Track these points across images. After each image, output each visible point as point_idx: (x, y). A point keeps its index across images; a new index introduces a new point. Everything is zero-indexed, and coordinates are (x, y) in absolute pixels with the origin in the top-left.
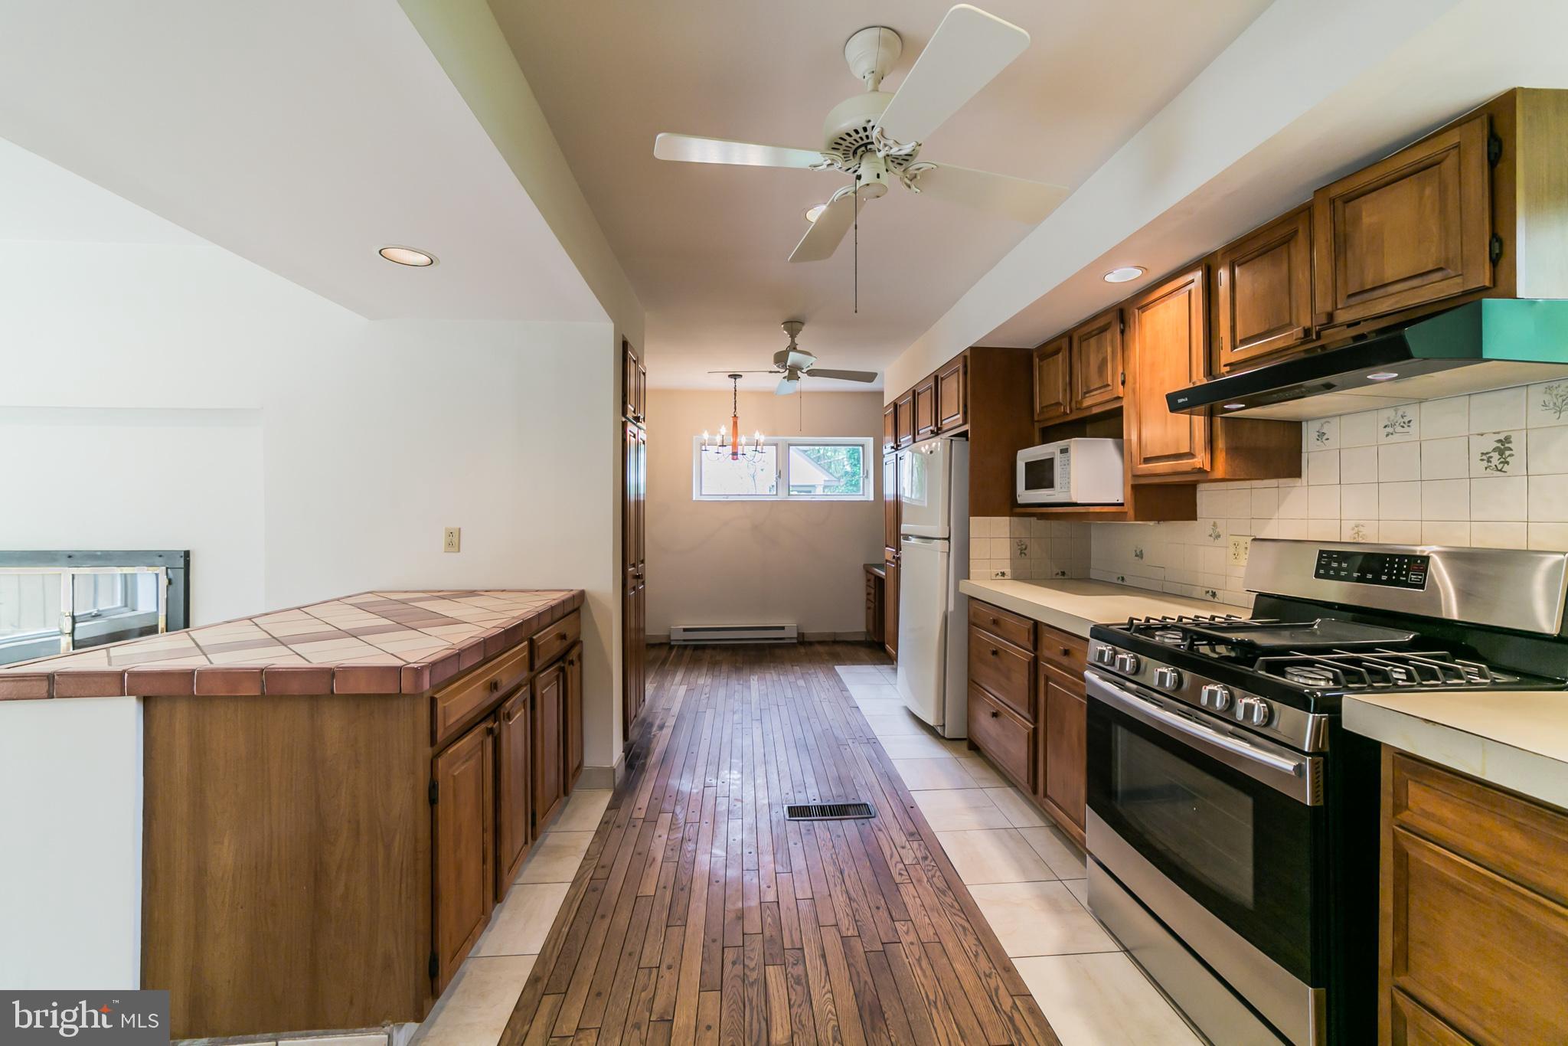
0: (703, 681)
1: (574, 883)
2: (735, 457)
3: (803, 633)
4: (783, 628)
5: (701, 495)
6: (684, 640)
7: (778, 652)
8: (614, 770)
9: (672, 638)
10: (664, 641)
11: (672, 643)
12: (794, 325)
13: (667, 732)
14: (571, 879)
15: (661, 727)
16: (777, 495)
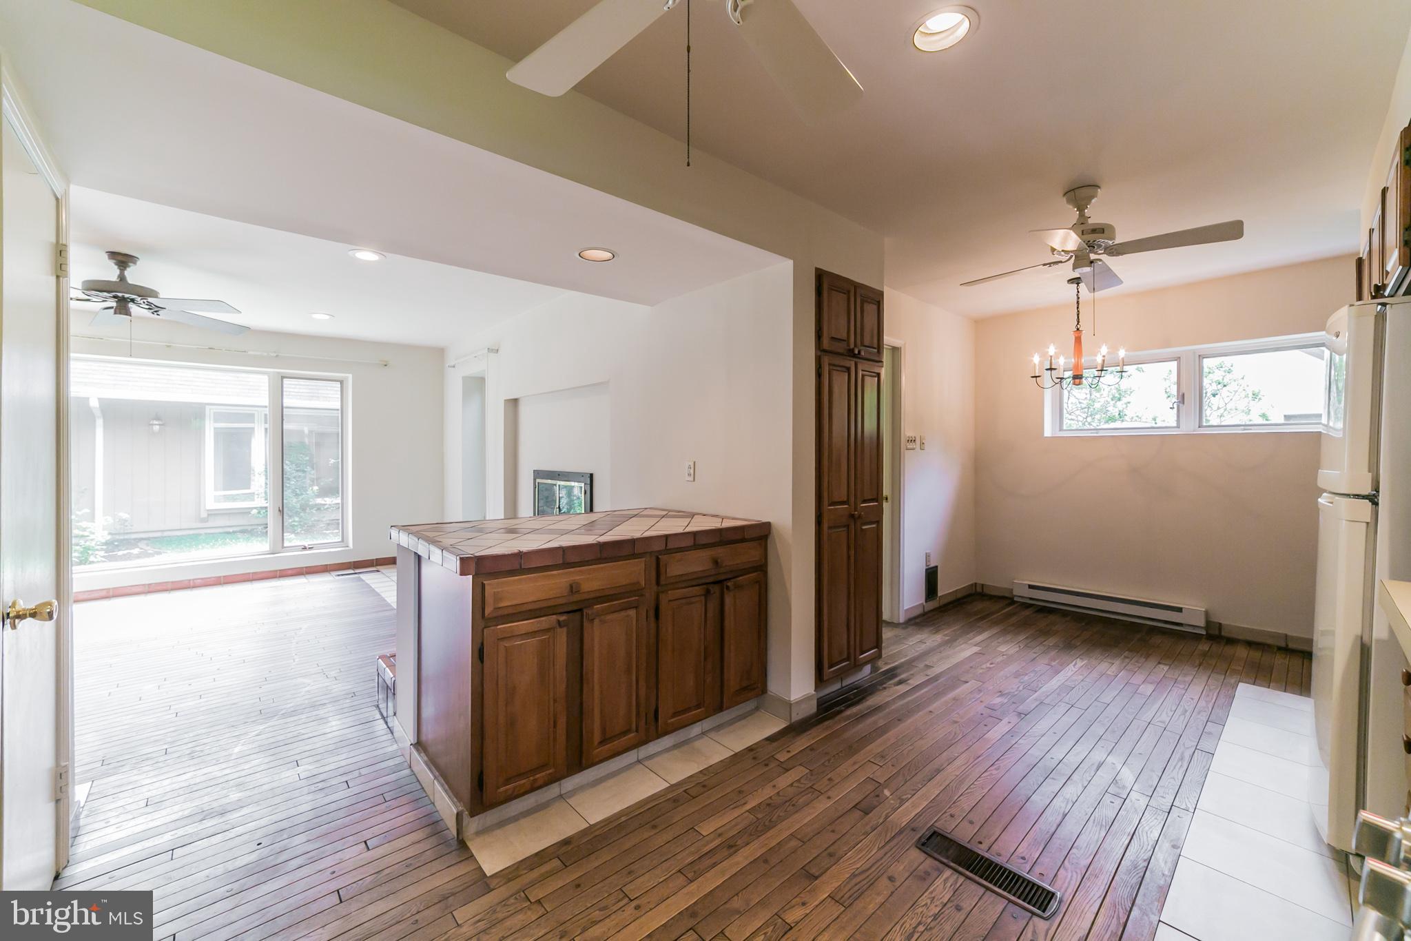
0: (1008, 648)
1: (672, 786)
2: (1077, 381)
3: (1220, 624)
4: (1180, 610)
5: (1061, 430)
6: (1031, 599)
7: (1157, 639)
8: (791, 704)
9: (1014, 593)
10: (1007, 595)
11: (1016, 599)
12: (1078, 192)
13: (903, 688)
14: (673, 782)
15: (900, 682)
16: (1178, 427)
